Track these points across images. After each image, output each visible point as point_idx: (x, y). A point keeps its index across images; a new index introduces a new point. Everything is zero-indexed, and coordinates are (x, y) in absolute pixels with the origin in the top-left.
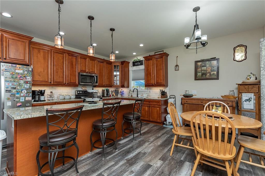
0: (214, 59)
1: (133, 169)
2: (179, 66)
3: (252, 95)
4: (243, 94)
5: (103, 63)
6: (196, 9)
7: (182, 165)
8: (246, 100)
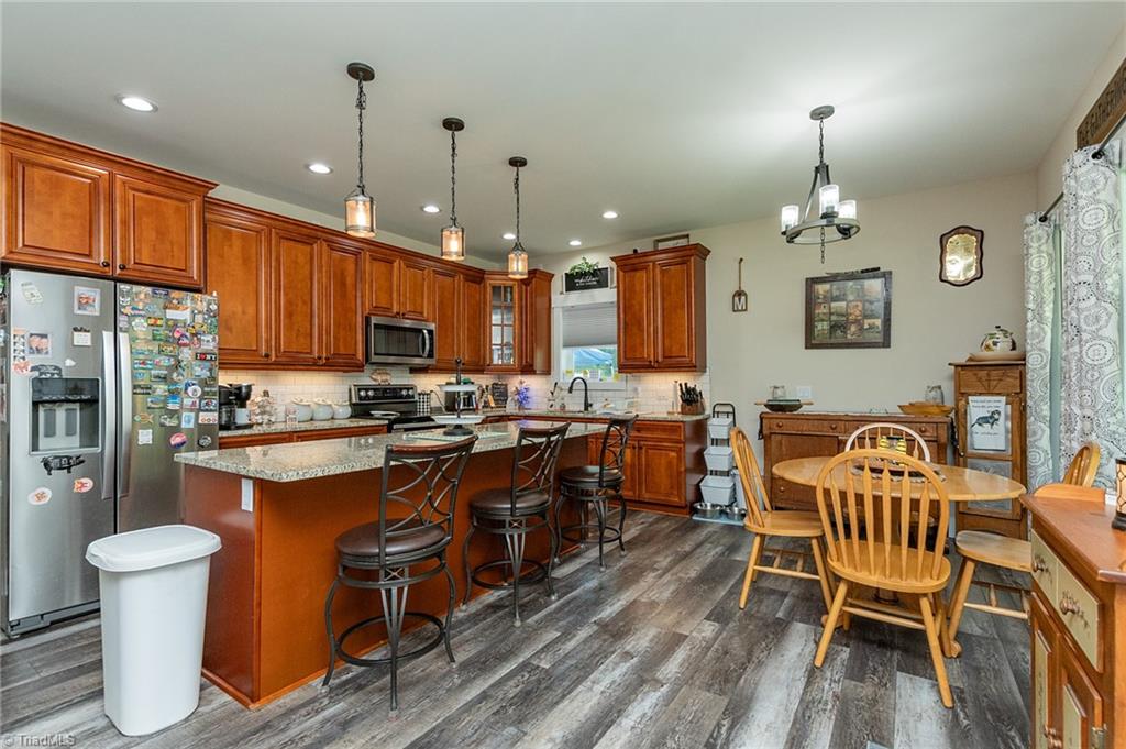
0: (873, 272)
1: (628, 648)
2: (745, 295)
3: (999, 403)
4: (970, 398)
5: (453, 277)
6: (821, 114)
7: (782, 631)
8: (982, 421)
